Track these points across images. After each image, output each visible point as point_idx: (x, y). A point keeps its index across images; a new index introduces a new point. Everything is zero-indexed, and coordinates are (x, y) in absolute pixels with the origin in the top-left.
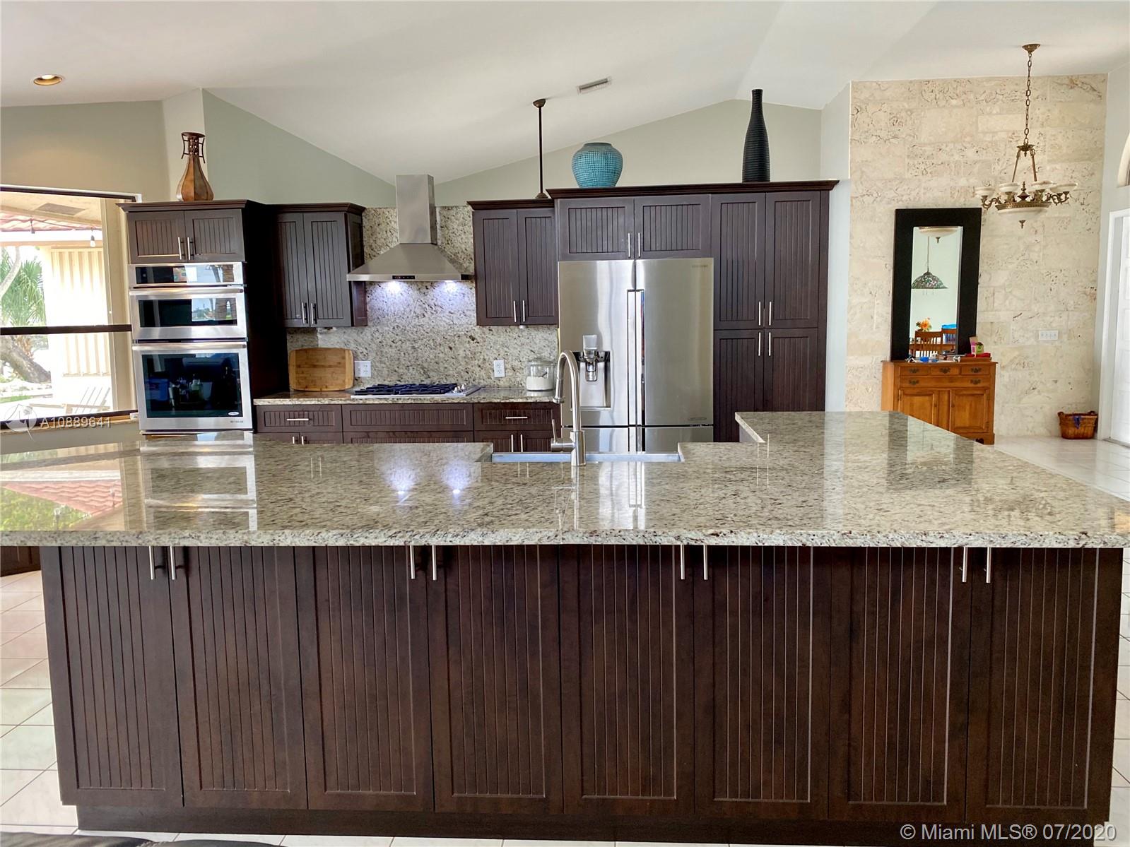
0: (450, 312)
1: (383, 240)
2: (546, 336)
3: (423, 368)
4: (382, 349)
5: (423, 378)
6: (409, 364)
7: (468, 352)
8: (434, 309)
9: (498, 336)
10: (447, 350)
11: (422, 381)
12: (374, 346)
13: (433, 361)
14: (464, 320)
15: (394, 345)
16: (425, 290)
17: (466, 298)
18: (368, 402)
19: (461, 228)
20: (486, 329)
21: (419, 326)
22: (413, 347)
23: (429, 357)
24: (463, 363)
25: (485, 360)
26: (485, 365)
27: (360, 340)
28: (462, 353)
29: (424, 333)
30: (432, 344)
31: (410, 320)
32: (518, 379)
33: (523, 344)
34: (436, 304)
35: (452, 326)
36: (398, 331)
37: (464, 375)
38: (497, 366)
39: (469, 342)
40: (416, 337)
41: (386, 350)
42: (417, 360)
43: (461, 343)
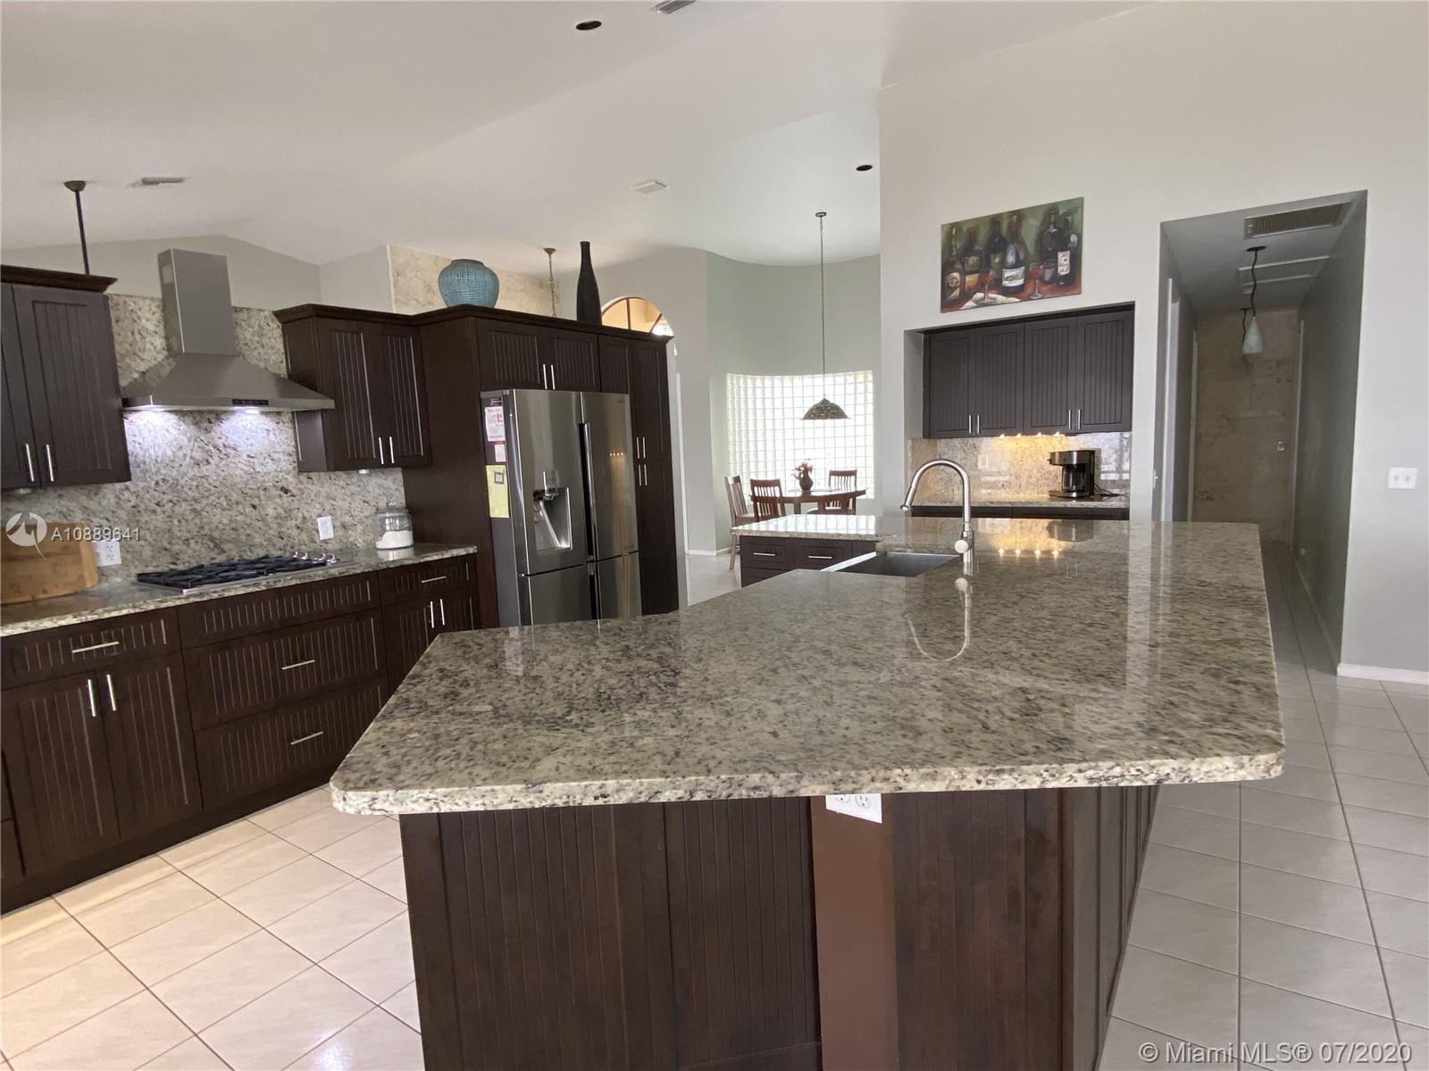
0: (249, 456)
1: (127, 346)
3: (212, 539)
4: (138, 518)
5: (213, 554)
6: (189, 535)
7: (280, 510)
8: (224, 452)
9: (321, 485)
10: (248, 510)
11: (212, 559)
12: (123, 515)
13: (228, 528)
14: (271, 467)
15: (159, 510)
16: (206, 424)
17: (272, 436)
19: (257, 338)
20: (303, 477)
21: (201, 477)
22: (194, 510)
23: (220, 522)
24: (274, 526)
25: (304, 518)
26: (306, 525)
27: (92, 505)
28: (271, 511)
29: (211, 488)
30: (225, 504)
31: (184, 469)
32: (351, 539)
33: (352, 494)
34: (226, 443)
35: (253, 475)
36: (164, 487)
37: (275, 540)
38: (324, 523)
39: (280, 496)
40: (197, 495)
41: (144, 519)
42: (202, 528)
43: (269, 498)
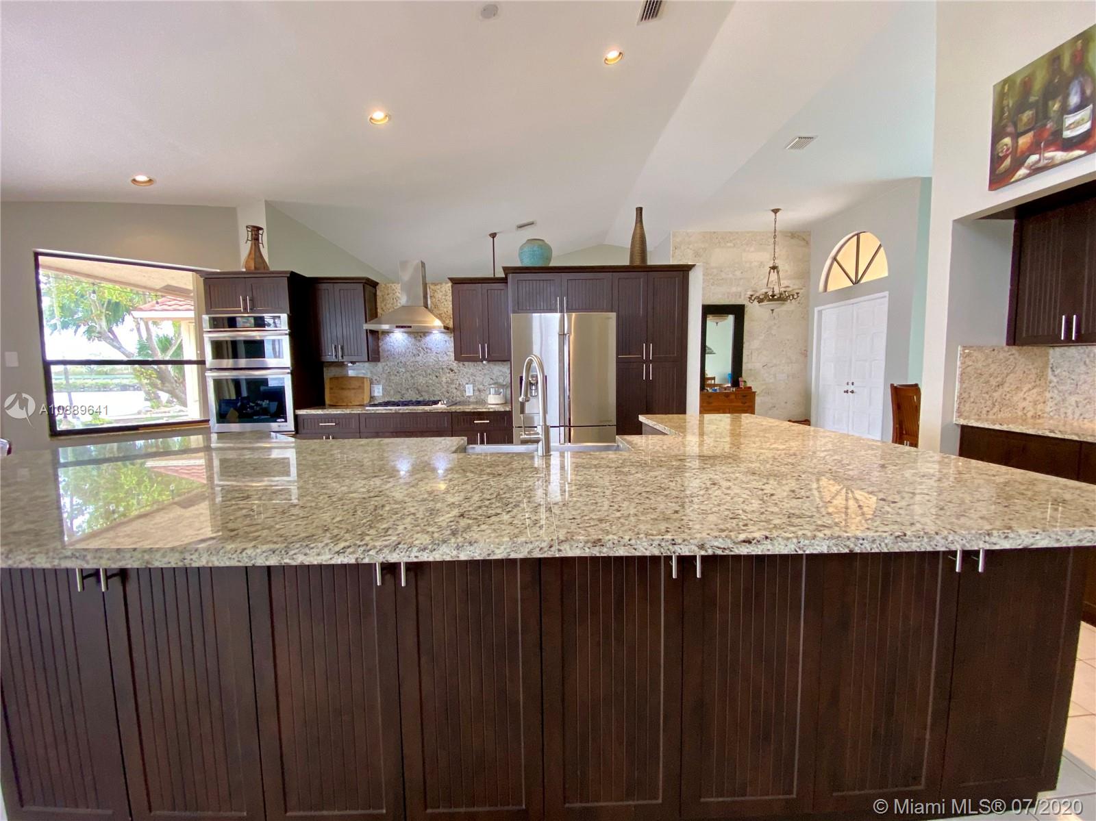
0: (436, 353)
1: (390, 305)
2: (501, 369)
3: (418, 390)
4: (390, 377)
5: (418, 397)
6: (408, 387)
7: (448, 379)
8: (426, 350)
9: (469, 368)
10: (434, 378)
12: (385, 376)
13: (425, 386)
14: (446, 358)
15: (398, 375)
16: (420, 338)
18: (378, 412)
19: (444, 297)
20: (461, 364)
21: (416, 361)
22: (411, 376)
23: (422, 382)
24: (445, 387)
25: (459, 384)
26: (460, 388)
27: (374, 371)
28: (444, 379)
29: (419, 366)
30: (424, 374)
31: (408, 358)
32: (482, 397)
33: (485, 374)
34: (427, 347)
35: (437, 362)
36: (401, 365)
37: (445, 393)
38: (468, 388)
39: (449, 373)
40: (413, 369)
41: (392, 378)
42: (414, 384)
43: (444, 373)
